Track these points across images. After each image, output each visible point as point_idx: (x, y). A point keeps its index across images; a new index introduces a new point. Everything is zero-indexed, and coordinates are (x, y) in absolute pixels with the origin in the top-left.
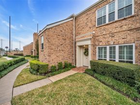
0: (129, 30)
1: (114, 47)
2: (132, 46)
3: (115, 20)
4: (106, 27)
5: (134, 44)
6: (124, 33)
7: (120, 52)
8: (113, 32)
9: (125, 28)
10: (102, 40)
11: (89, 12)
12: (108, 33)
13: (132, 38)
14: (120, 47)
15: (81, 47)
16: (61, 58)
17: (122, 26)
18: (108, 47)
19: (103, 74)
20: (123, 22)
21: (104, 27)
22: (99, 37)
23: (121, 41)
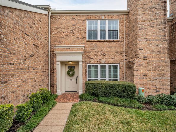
0: (116, 52)
1: (105, 66)
2: (118, 66)
3: (106, 40)
4: (98, 44)
5: (119, 64)
6: (113, 53)
7: (110, 72)
8: (104, 50)
9: (113, 49)
10: (93, 57)
11: (76, 18)
12: (100, 50)
13: (118, 59)
14: (110, 67)
15: (63, 63)
16: (30, 85)
17: (111, 47)
18: (99, 66)
19: (107, 95)
20: (112, 43)
21: (96, 43)
22: (90, 54)
23: (111, 61)
